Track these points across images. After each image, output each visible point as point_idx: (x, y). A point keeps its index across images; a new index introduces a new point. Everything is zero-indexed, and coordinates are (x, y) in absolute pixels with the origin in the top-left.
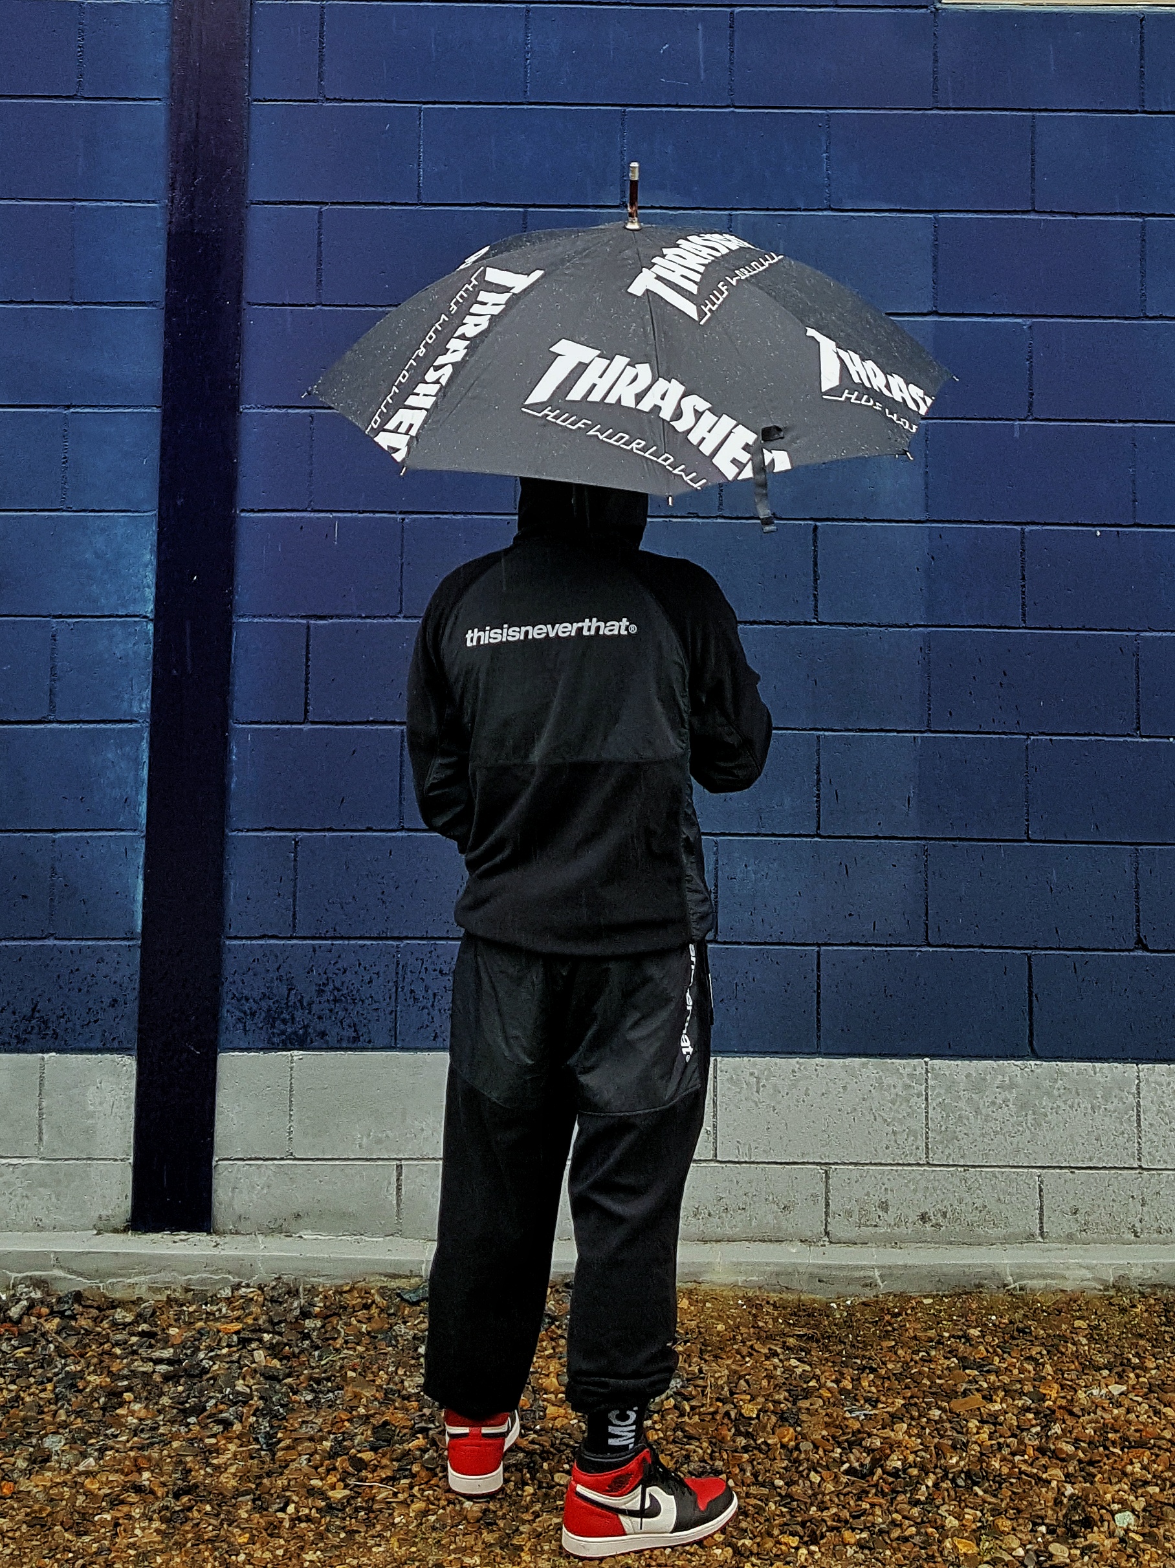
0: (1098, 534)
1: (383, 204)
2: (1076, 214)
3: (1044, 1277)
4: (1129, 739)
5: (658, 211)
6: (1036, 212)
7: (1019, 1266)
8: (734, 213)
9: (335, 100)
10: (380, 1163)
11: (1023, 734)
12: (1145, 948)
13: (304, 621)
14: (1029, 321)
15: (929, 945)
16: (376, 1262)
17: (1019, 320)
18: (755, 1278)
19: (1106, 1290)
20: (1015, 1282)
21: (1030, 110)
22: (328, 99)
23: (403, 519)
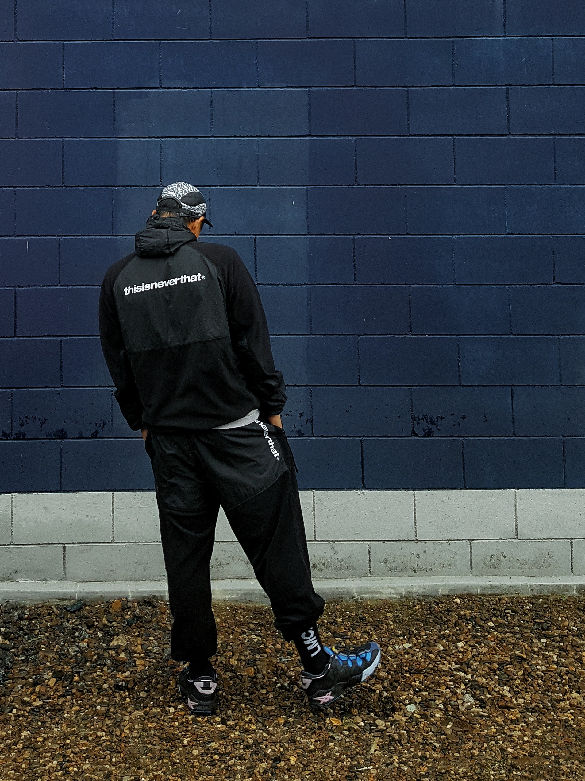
0: (390, 239)
1: (47, 89)
2: (376, 87)
3: (371, 593)
4: (406, 336)
5: (177, 90)
6: (357, 86)
7: (360, 588)
8: (213, 90)
9: (22, 40)
10: (55, 546)
11: (356, 335)
12: (416, 435)
13: (13, 289)
14: (355, 138)
15: (314, 436)
16: (54, 593)
17: (350, 138)
18: (234, 597)
19: (401, 598)
20: (358, 596)
21: (353, 38)
22: (19, 40)
23: (59, 239)
